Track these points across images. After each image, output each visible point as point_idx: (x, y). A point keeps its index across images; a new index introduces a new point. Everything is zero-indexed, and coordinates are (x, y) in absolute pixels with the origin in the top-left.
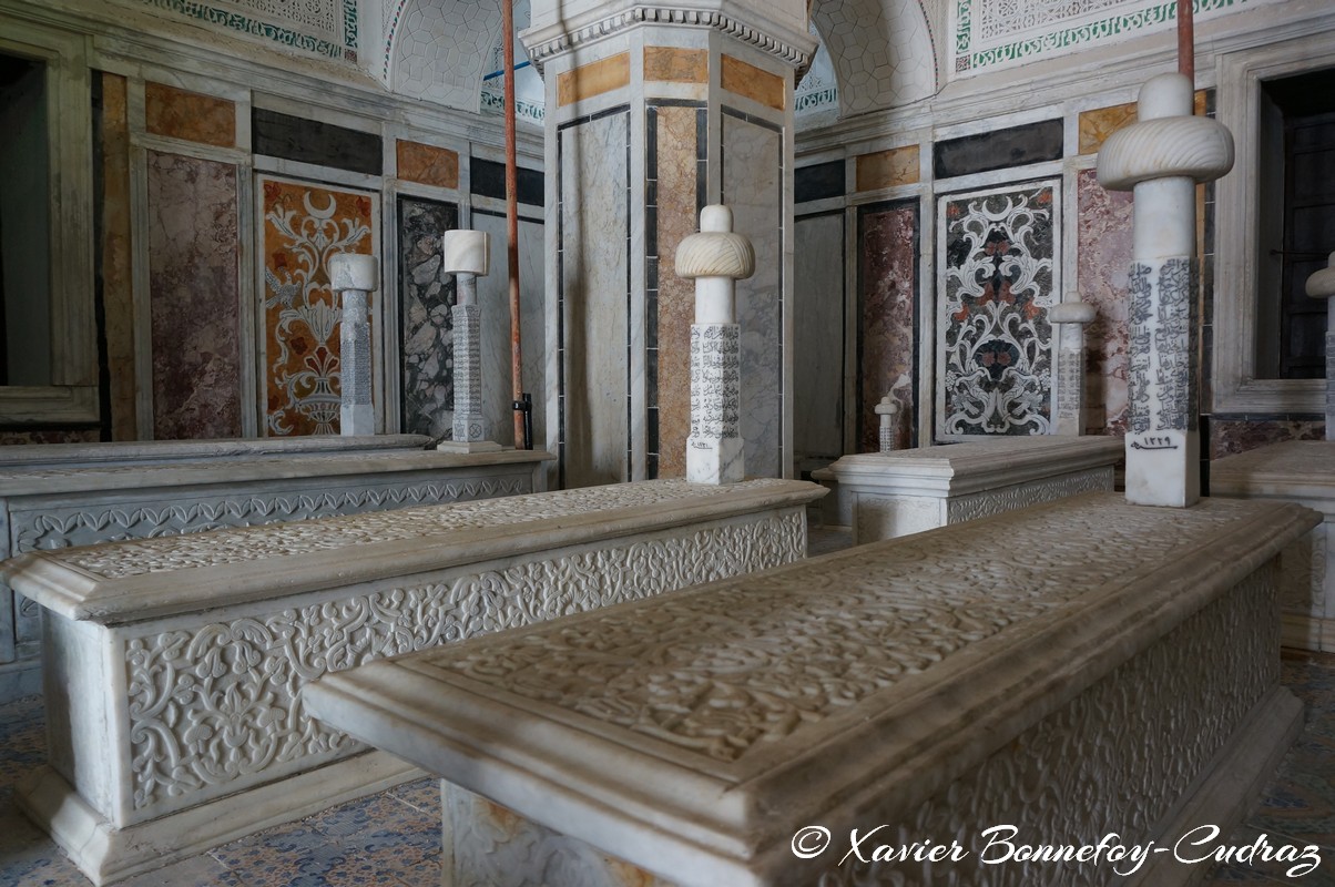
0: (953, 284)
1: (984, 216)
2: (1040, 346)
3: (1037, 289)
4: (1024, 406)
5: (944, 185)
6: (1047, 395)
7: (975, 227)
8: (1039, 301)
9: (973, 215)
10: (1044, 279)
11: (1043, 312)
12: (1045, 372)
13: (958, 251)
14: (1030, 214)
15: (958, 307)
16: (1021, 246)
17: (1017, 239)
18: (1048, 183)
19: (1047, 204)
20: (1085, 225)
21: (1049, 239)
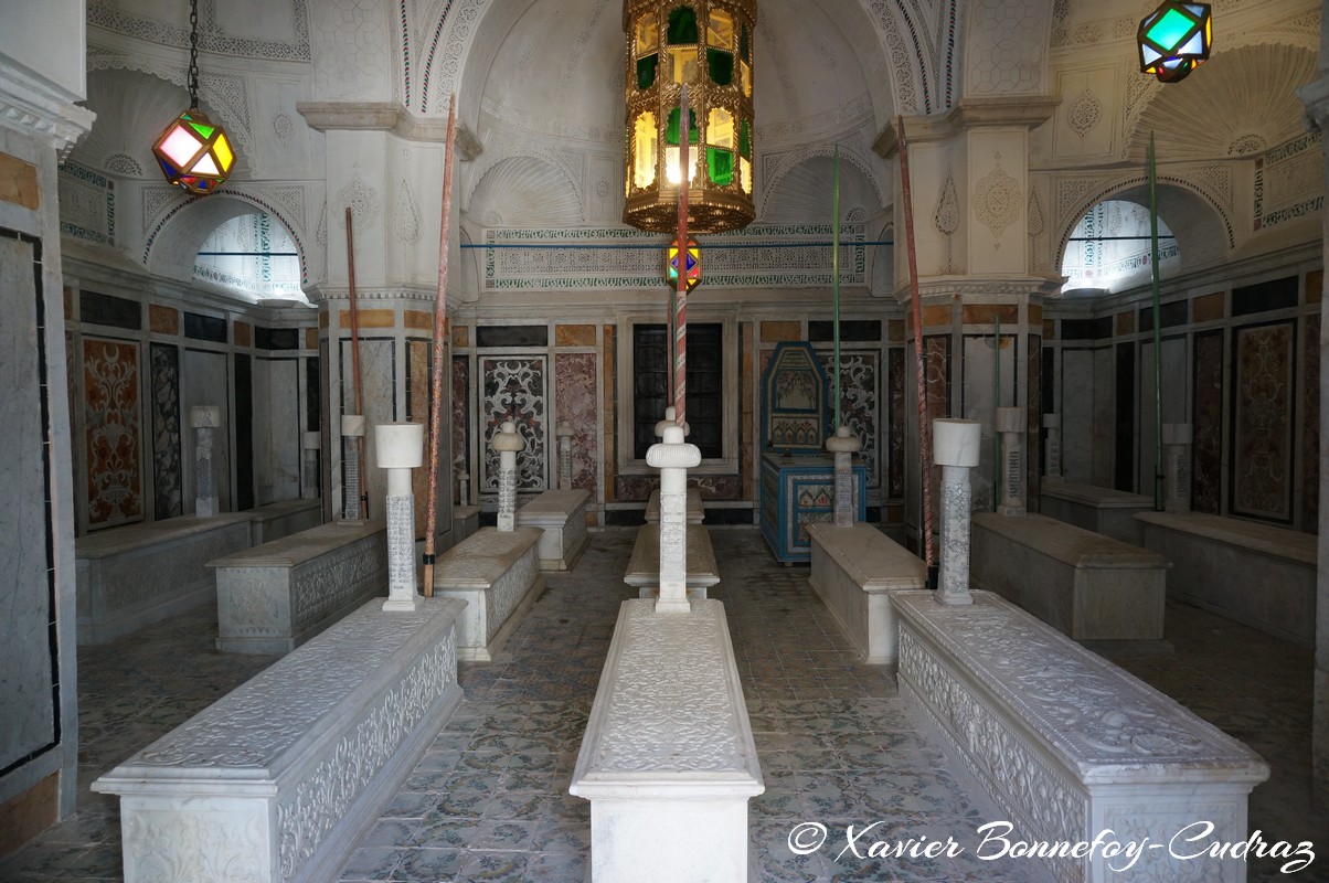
0: (489, 406)
1: (506, 370)
2: (537, 441)
3: (535, 412)
4: (530, 472)
5: (482, 351)
6: (542, 466)
7: (501, 375)
8: (536, 418)
9: (500, 369)
10: (538, 406)
11: (539, 424)
12: (540, 455)
13: (491, 388)
14: (531, 372)
15: (492, 418)
16: (527, 389)
17: (524, 384)
18: (540, 358)
19: (540, 369)
20: (559, 381)
21: (541, 386)
